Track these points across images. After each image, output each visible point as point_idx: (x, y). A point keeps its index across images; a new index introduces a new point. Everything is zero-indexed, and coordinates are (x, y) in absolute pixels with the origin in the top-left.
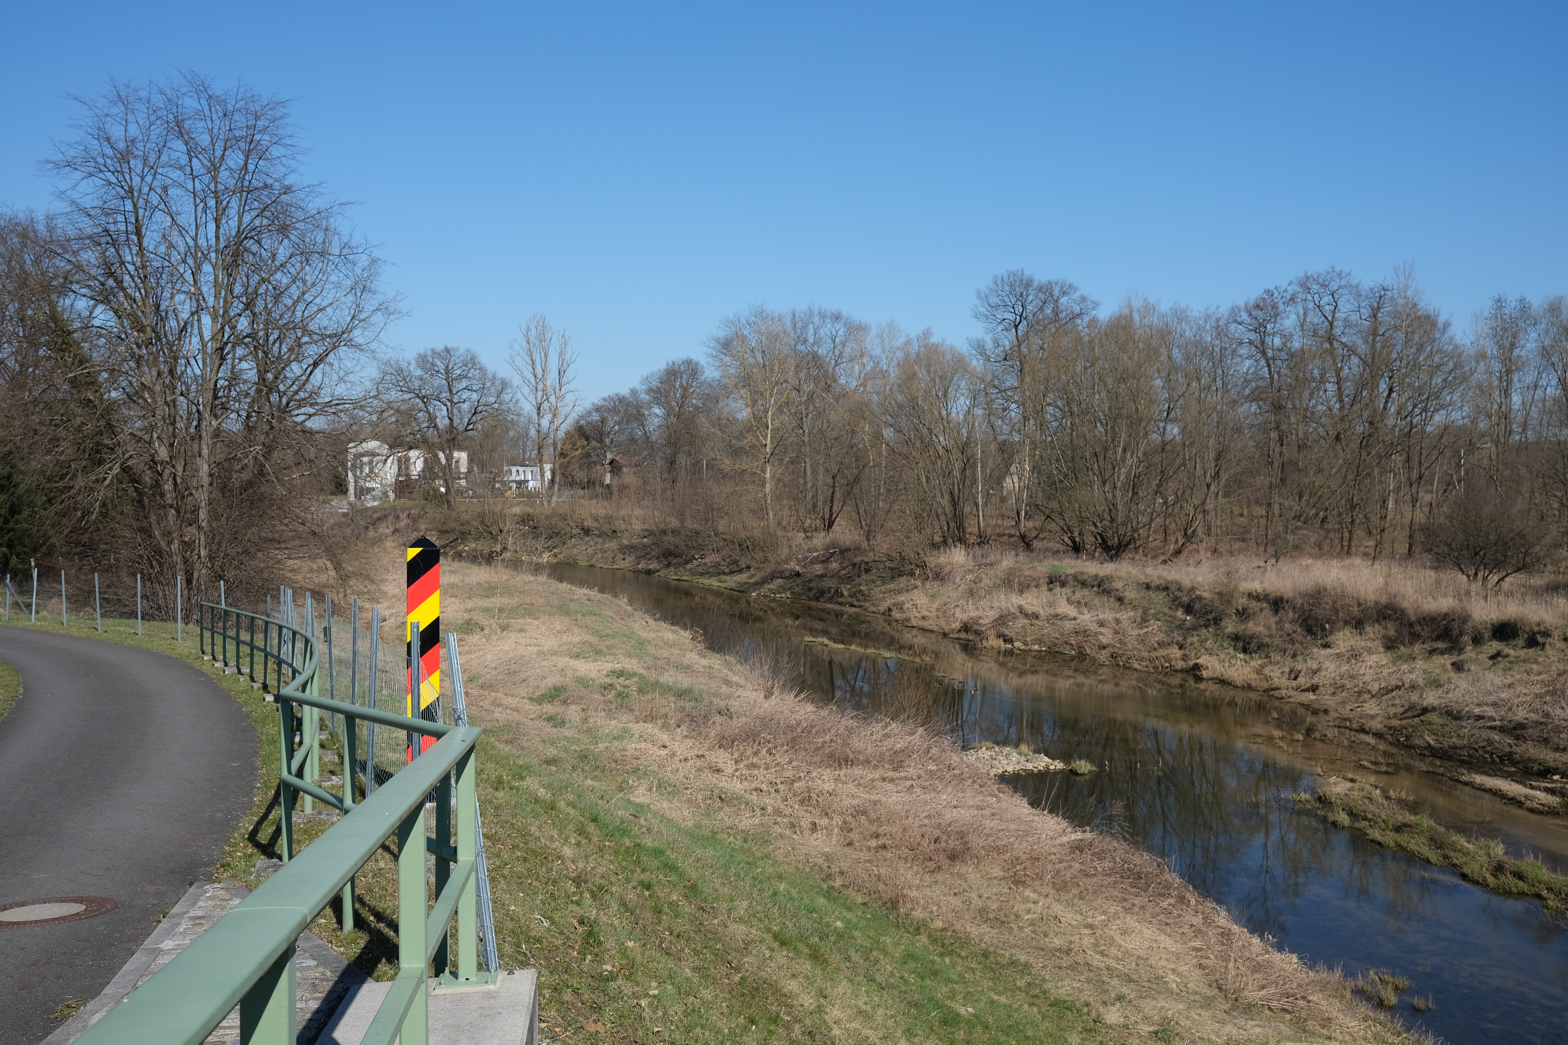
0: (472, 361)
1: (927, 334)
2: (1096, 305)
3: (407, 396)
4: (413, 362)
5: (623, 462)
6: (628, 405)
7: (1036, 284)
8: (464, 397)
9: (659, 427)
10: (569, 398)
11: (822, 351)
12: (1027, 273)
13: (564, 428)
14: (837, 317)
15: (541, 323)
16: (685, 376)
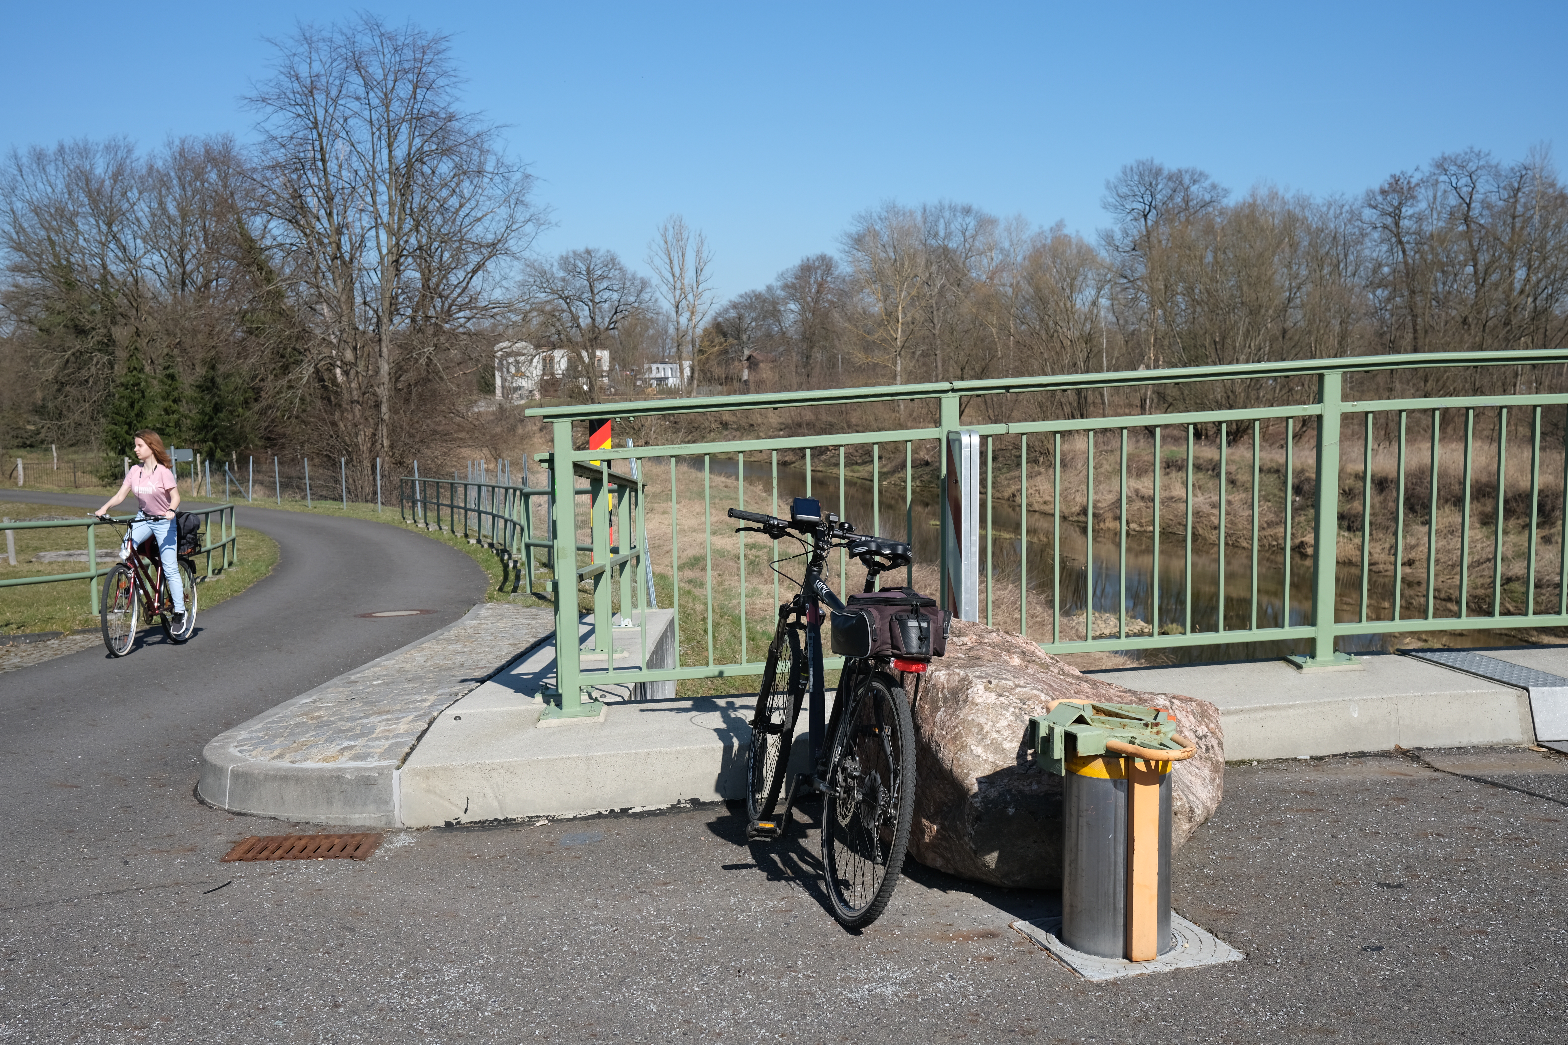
0: (612, 262)
1: (1060, 225)
2: (1226, 192)
3: (551, 297)
4: (556, 264)
5: (760, 358)
6: (764, 301)
7: (1165, 173)
8: (605, 297)
9: (795, 322)
10: (707, 296)
11: (952, 245)
12: (1157, 162)
13: (702, 326)
14: (967, 211)
15: (678, 223)
16: (819, 272)
